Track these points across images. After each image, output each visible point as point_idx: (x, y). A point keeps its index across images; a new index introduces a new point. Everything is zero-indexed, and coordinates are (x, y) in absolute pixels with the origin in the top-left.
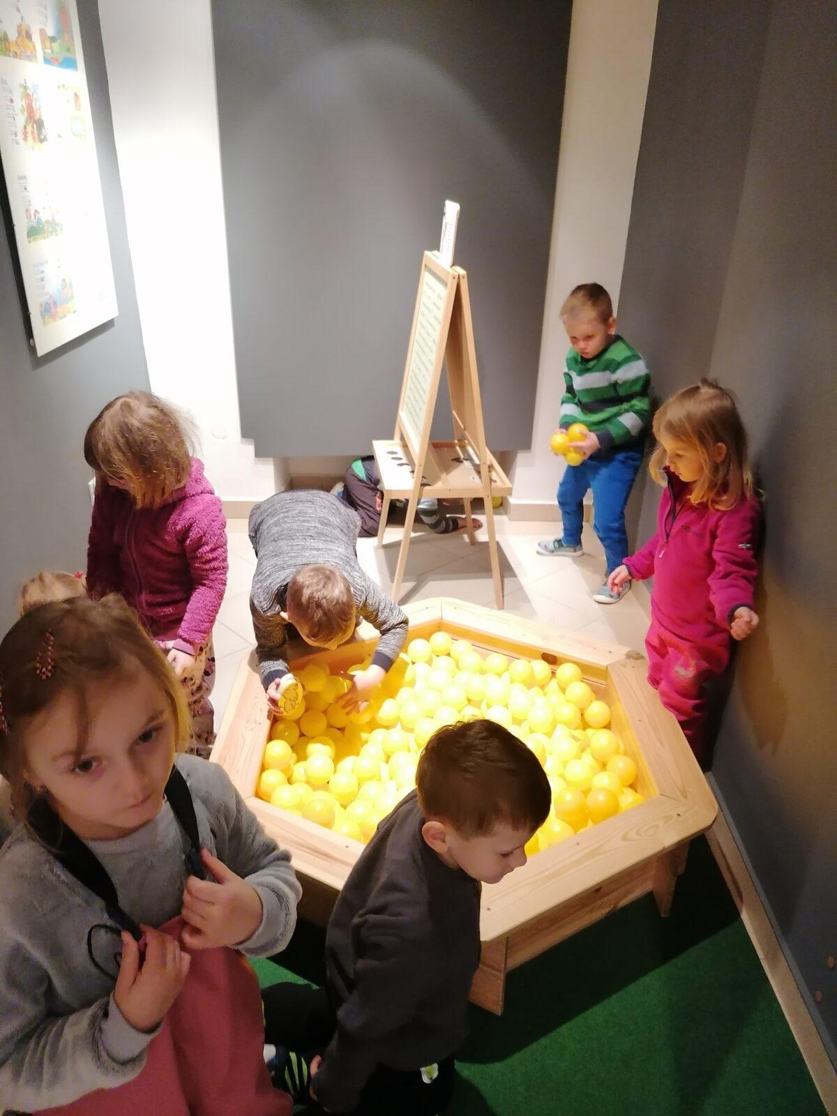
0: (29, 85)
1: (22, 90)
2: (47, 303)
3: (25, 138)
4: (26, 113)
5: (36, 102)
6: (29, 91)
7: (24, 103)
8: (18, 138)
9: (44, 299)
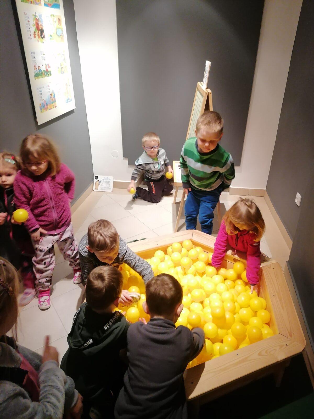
0: (37, 15)
1: (34, 17)
2: (43, 104)
3: (35, 37)
4: (35, 27)
5: (40, 22)
6: (37, 18)
7: (34, 22)
8: (31, 37)
9: (42, 102)
